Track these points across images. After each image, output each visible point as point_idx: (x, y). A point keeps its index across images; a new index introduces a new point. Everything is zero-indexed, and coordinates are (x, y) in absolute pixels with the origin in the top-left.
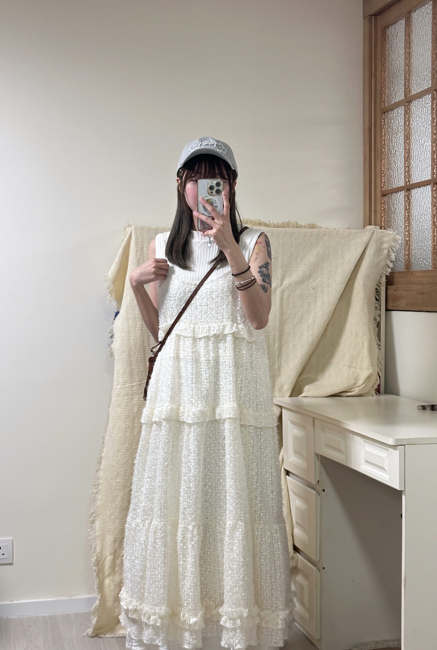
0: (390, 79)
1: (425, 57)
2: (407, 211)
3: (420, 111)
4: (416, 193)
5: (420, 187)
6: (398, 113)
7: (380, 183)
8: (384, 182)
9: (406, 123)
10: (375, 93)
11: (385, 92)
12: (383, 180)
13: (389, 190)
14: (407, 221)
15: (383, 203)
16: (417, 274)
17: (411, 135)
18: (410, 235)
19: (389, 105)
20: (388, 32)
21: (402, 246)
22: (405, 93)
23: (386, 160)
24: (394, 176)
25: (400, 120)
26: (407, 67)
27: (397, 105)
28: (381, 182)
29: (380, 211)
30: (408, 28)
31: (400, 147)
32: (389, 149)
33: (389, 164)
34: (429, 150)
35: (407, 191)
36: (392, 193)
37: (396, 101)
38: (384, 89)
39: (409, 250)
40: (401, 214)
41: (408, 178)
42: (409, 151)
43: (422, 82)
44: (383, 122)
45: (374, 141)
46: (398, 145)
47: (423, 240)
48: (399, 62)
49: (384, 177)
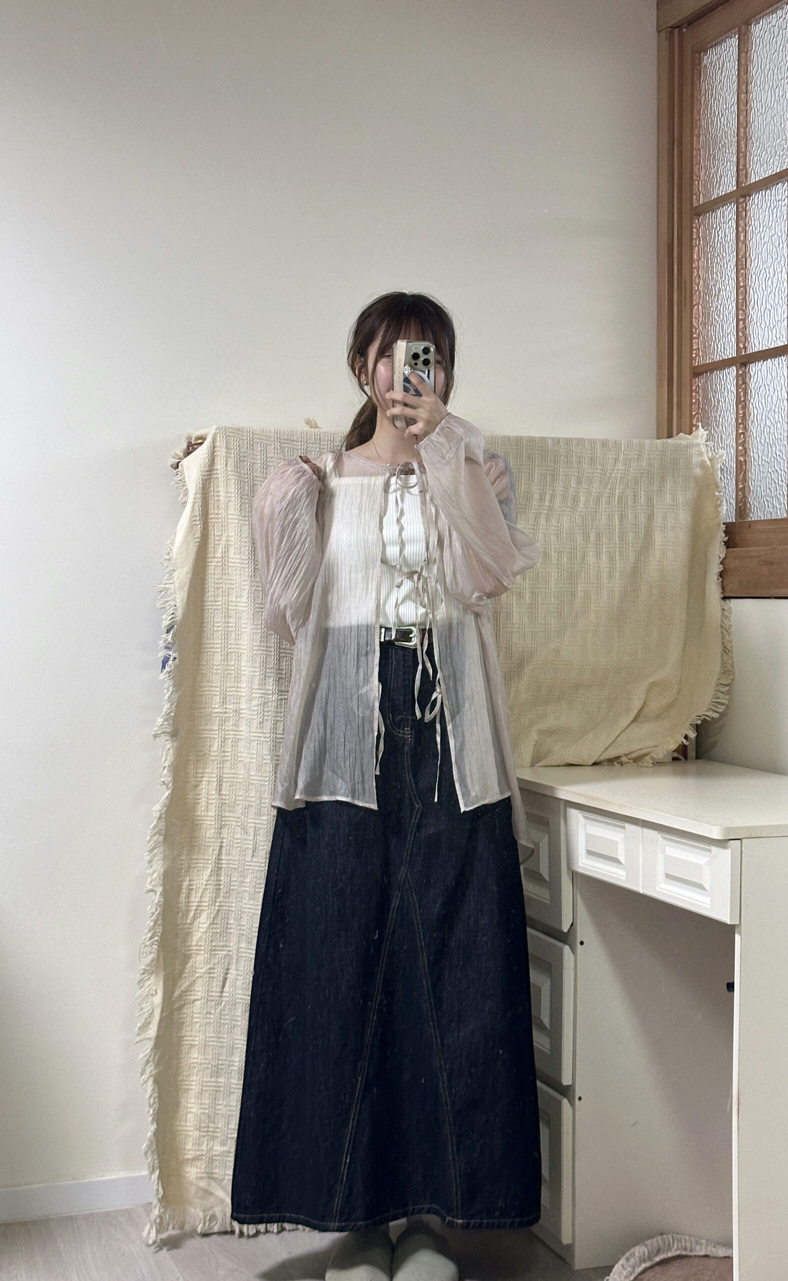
0: (709, 150)
1: (775, 112)
2: (740, 406)
3: (767, 213)
4: (759, 371)
5: (767, 360)
6: (723, 217)
7: (688, 351)
8: (698, 350)
9: (740, 236)
10: (680, 178)
11: (699, 176)
12: (694, 345)
13: (706, 364)
14: (740, 424)
15: (695, 389)
16: (759, 528)
17: (748, 261)
18: (746, 452)
19: (708, 200)
20: (706, 61)
21: (731, 472)
22: (737, 180)
23: (700, 307)
24: (715, 338)
25: (727, 230)
26: (742, 130)
27: (723, 200)
28: (692, 350)
29: (688, 405)
30: (744, 54)
31: (729, 281)
32: (706, 286)
33: (707, 315)
34: (783, 290)
35: (741, 367)
36: (712, 371)
37: (720, 195)
38: (697, 171)
39: (745, 480)
40: (730, 411)
41: (744, 341)
42: (746, 289)
43: (770, 159)
44: (697, 235)
45: (678, 270)
46: (724, 278)
47: (771, 461)
48: (727, 119)
49: (697, 340)
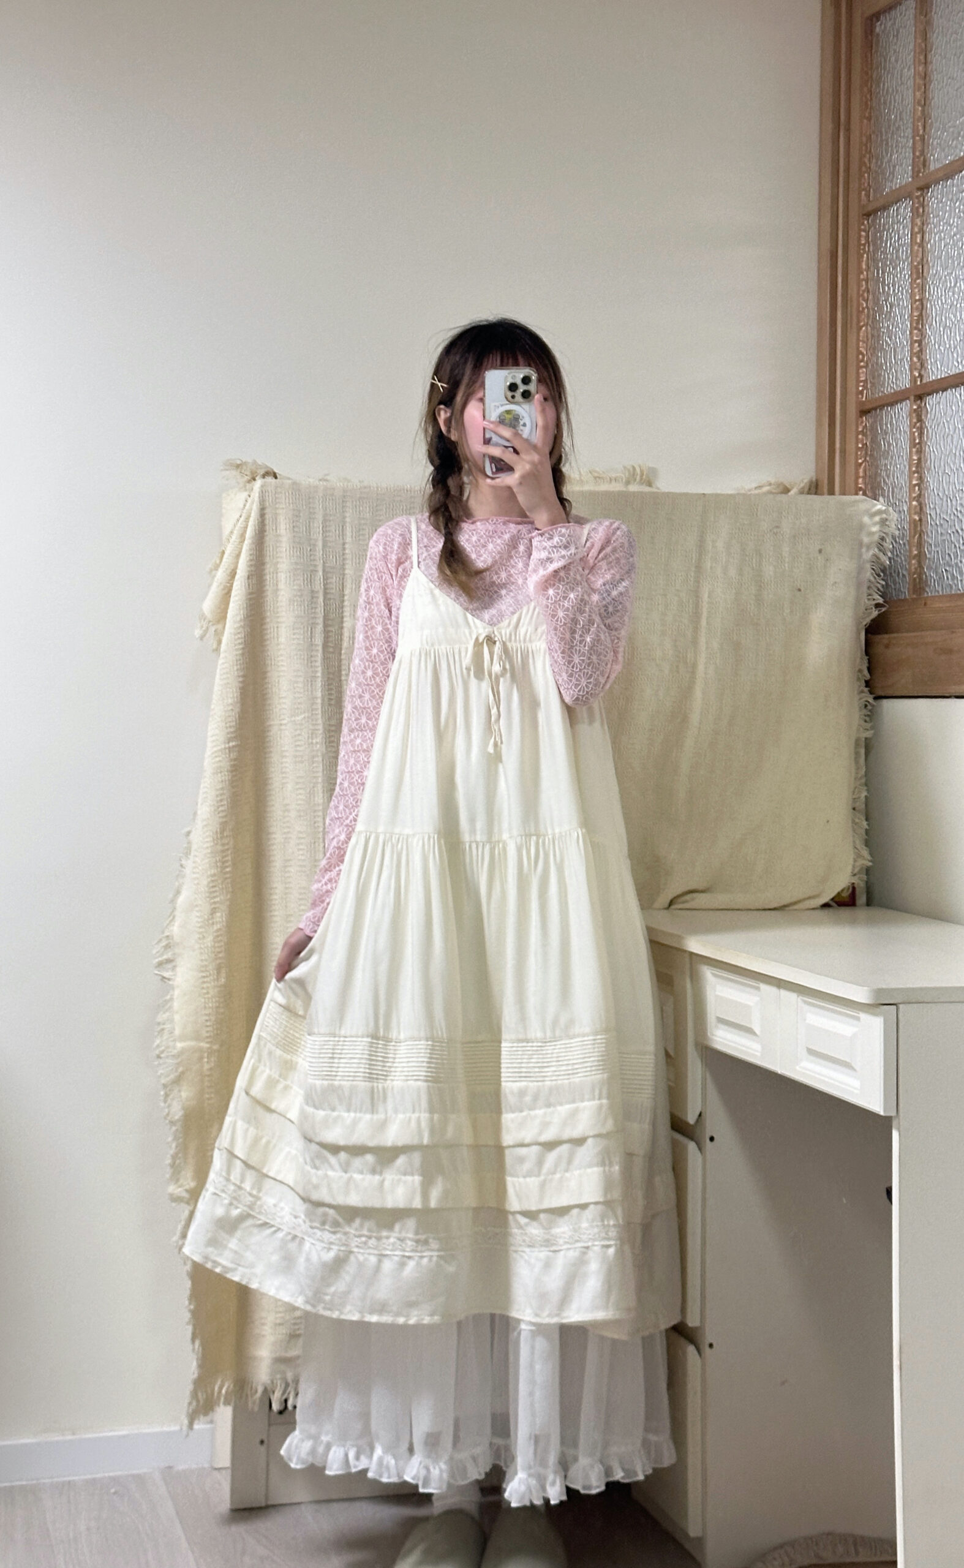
0: (881, 137)
1: (959, 84)
2: (914, 450)
3: (948, 208)
4: (937, 405)
5: (947, 390)
6: (897, 216)
7: (854, 382)
8: (866, 380)
9: (916, 237)
10: (847, 170)
11: (870, 168)
12: (861, 375)
13: (876, 400)
14: (914, 472)
15: (862, 431)
16: (938, 605)
17: (926, 267)
18: (921, 509)
19: (879, 196)
20: (879, 28)
21: (903, 534)
22: (913, 169)
23: (869, 328)
24: (886, 367)
25: (902, 232)
26: (920, 108)
28: (858, 381)
29: (854, 450)
30: (923, 17)
31: (902, 294)
32: (876, 302)
33: (877, 337)
35: (916, 401)
36: (882, 407)
37: (894, 188)
38: (866, 160)
39: (920, 545)
40: (902, 456)
41: (919, 368)
42: (922, 304)
43: (953, 141)
44: (866, 237)
45: (842, 282)
46: (897, 291)
47: (951, 519)
48: (903, 95)
49: (864, 370)
